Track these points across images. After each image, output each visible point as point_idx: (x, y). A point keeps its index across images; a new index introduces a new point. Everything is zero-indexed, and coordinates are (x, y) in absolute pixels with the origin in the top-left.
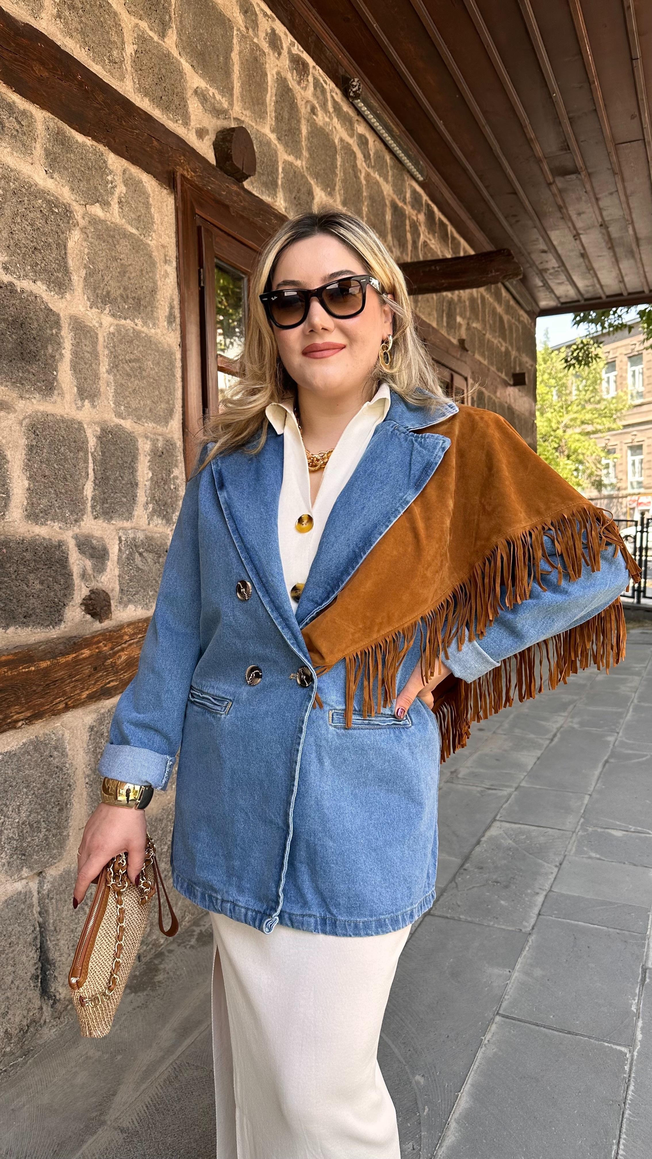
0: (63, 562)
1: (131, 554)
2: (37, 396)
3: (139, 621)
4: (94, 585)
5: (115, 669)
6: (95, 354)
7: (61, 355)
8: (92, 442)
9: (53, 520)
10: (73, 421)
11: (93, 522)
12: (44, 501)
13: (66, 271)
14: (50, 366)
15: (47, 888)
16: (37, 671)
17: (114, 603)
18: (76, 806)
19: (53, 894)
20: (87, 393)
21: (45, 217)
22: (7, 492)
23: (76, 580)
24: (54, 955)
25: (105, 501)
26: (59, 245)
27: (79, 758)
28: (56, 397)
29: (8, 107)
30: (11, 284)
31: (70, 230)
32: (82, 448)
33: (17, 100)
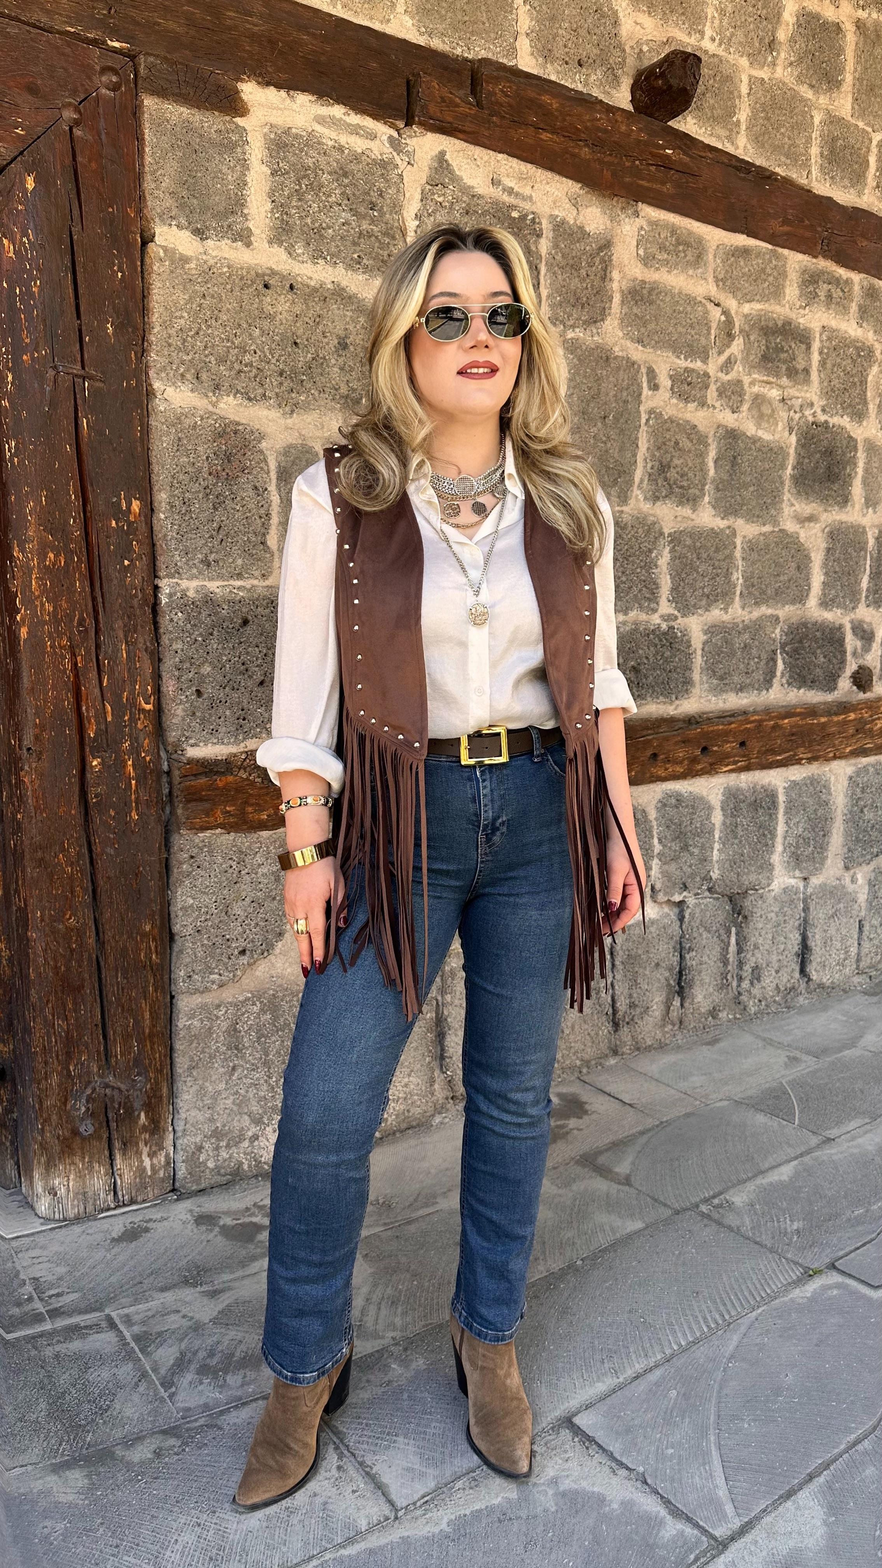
0: (841, 642)
2: (836, 508)
4: (861, 662)
5: (870, 734)
6: (881, 469)
7: (856, 473)
8: (871, 542)
9: (837, 607)
10: (859, 526)
11: (866, 609)
12: (833, 592)
13: (865, 403)
14: (847, 483)
15: (809, 890)
16: (818, 724)
17: (875, 678)
18: (835, 836)
19: (813, 897)
20: (870, 502)
21: (854, 361)
22: (809, 585)
23: (849, 657)
24: (811, 943)
25: (876, 592)
26: (861, 382)
27: (839, 799)
28: (849, 508)
29: (836, 281)
30: (826, 422)
31: (871, 366)
32: (863, 548)
33: (842, 273)
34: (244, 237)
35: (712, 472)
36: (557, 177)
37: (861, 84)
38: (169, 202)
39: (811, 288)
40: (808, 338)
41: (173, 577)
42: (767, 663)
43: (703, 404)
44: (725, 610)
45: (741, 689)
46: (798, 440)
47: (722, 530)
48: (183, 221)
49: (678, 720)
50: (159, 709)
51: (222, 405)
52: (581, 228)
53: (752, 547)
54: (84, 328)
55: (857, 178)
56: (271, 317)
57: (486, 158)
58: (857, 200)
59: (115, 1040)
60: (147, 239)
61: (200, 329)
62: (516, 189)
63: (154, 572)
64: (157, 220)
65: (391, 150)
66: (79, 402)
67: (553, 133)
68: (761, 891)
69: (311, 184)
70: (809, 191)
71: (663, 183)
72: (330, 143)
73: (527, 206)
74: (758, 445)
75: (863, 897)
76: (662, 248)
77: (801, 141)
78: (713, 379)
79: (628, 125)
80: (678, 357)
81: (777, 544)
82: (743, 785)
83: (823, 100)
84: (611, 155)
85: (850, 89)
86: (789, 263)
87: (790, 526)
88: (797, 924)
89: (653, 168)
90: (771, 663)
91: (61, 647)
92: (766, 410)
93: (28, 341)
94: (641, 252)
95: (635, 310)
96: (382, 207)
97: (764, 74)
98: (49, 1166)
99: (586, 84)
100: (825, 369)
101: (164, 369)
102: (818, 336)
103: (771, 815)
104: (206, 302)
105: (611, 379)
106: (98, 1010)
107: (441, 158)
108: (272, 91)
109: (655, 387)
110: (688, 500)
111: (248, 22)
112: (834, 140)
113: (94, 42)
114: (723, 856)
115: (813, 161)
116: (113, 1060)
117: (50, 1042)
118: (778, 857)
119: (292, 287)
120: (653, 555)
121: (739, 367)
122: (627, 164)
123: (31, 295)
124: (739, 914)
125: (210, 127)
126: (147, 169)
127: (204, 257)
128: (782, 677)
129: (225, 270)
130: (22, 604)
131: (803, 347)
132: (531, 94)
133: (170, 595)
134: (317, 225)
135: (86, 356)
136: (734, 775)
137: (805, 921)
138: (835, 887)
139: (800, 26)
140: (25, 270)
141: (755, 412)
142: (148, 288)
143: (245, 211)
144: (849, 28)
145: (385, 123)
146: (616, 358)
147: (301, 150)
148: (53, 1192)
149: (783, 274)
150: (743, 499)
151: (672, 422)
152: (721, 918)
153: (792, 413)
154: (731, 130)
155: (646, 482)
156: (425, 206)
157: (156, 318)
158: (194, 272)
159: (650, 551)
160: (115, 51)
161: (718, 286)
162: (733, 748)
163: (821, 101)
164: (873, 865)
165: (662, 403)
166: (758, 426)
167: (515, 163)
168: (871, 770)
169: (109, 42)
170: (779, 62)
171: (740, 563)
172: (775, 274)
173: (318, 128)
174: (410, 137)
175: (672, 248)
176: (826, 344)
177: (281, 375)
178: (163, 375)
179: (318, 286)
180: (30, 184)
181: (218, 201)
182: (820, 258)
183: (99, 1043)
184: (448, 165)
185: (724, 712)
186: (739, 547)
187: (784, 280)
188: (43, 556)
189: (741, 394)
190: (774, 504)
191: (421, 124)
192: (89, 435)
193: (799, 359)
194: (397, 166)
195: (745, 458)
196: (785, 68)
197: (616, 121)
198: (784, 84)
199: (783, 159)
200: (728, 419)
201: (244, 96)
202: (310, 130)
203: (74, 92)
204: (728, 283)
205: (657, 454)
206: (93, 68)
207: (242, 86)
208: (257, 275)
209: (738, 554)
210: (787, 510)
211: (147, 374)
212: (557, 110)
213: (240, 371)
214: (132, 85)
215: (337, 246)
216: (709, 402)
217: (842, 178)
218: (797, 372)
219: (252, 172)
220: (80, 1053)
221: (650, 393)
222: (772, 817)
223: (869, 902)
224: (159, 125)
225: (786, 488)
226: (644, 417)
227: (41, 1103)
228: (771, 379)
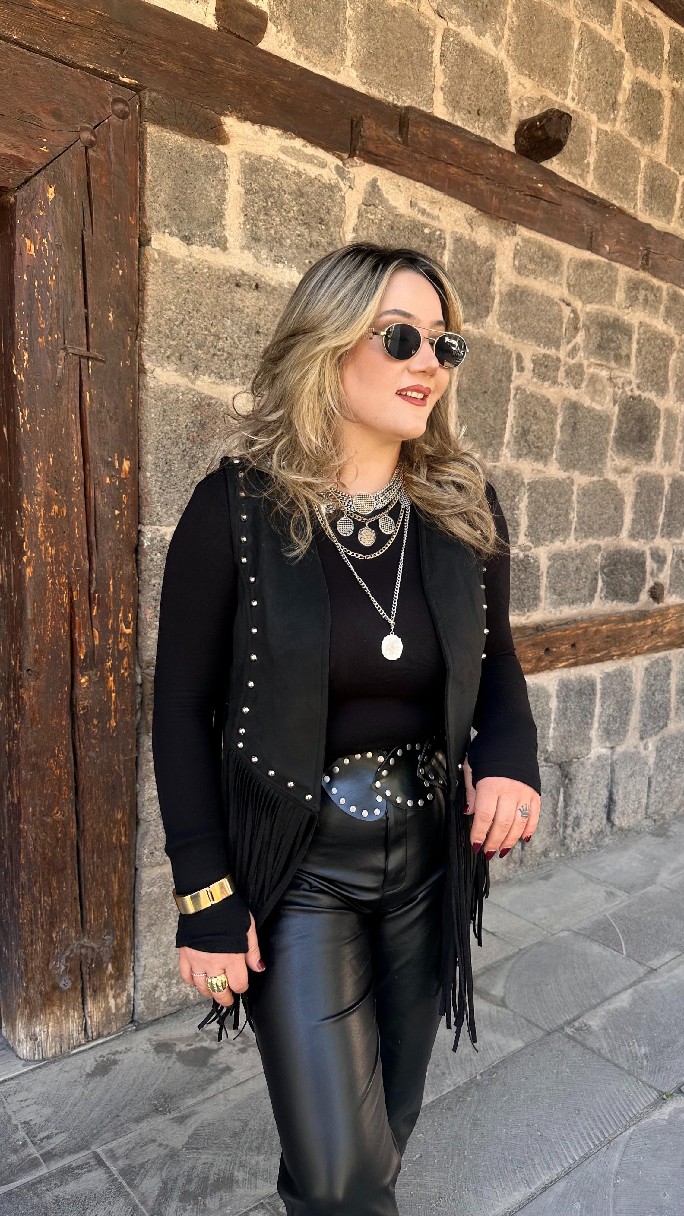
0: (643, 564)
1: (678, 561)
2: (644, 462)
3: (678, 605)
4: (656, 579)
5: (661, 635)
6: (675, 432)
7: (659, 435)
8: (667, 488)
9: (642, 538)
10: (659, 476)
11: (660, 539)
12: (639, 526)
13: (667, 382)
14: (652, 443)
15: (615, 757)
16: (626, 629)
17: (665, 592)
18: (634, 714)
19: (618, 762)
20: (668, 457)
21: (661, 349)
22: (622, 522)
23: (648, 576)
24: (615, 797)
25: (669, 526)
26: (665, 365)
27: (638, 685)
28: (653, 462)
29: (651, 288)
30: (640, 396)
31: (671, 354)
32: (661, 493)
33: (655, 282)
34: (221, 244)
35: (559, 436)
36: (459, 203)
37: (673, 139)
38: (164, 213)
39: (634, 293)
40: (630, 331)
41: (155, 525)
42: (592, 582)
43: (555, 382)
44: (564, 541)
45: (573, 602)
46: (620, 410)
47: (564, 480)
48: (175, 230)
49: (529, 628)
50: (137, 632)
51: (199, 382)
52: (474, 243)
53: (585, 492)
54: (90, 316)
55: (668, 211)
56: (241, 311)
57: (407, 185)
58: (667, 226)
59: (90, 908)
60: (144, 242)
61: (184, 319)
62: (428, 210)
63: (138, 519)
64: (154, 228)
65: (337, 176)
66: (84, 378)
67: (458, 168)
68: (582, 759)
69: (276, 202)
70: (635, 219)
71: (535, 209)
72: (291, 169)
73: (435, 224)
74: (591, 414)
75: (651, 761)
76: (531, 260)
77: (631, 180)
78: (562, 363)
79: (512, 164)
80: (539, 346)
81: (602, 490)
82: (572, 677)
83: (647, 149)
84: (499, 186)
85: (666, 141)
86: (620, 273)
87: (611, 476)
88: (606, 783)
89: (528, 198)
90: (594, 582)
91: (60, 584)
92: (599, 387)
93: (43, 326)
94: (517, 263)
95: (510, 309)
96: (328, 222)
97: (607, 127)
98: (32, 1017)
99: (483, 130)
100: (641, 355)
101: (154, 352)
102: (636, 329)
103: (591, 700)
104: (191, 297)
105: (491, 363)
106: (77, 886)
107: (373, 185)
108: (247, 126)
109: (521, 369)
110: (542, 457)
111: (231, 67)
112: (654, 180)
113: (108, 77)
114: (557, 734)
115: (638, 195)
116: (88, 925)
117: (36, 915)
118: (594, 733)
119: (257, 286)
120: (517, 500)
121: (581, 354)
122: (511, 194)
123: (48, 288)
124: (566, 777)
125: (198, 152)
126: (147, 185)
127: (190, 260)
128: (601, 592)
129: (206, 270)
130: (29, 546)
131: (627, 338)
132: (443, 136)
133: (152, 540)
134: (278, 236)
135: (91, 340)
136: (566, 670)
137: (612, 781)
138: (633, 754)
139: (633, 91)
140: (43, 267)
141: (590, 388)
142: (144, 285)
143: (223, 223)
144: (666, 94)
145: (333, 154)
146: (495, 346)
147: (269, 174)
148: (34, 1038)
149: (615, 282)
150: (579, 456)
151: (533, 396)
152: (553, 782)
153: (616, 389)
154: (583, 170)
155: (512, 443)
156: (360, 222)
157: (149, 310)
158: (180, 272)
159: (514, 497)
160: (125, 85)
161: (569, 290)
162: (566, 649)
163: (645, 150)
164: (660, 735)
165: (526, 382)
166: (593, 400)
167: (429, 190)
168: (661, 662)
169: (121, 78)
170: (619, 119)
171: (575, 505)
172: (610, 282)
173: (282, 157)
174: (352, 166)
175: (538, 260)
176: (643, 336)
177: (246, 357)
178: (153, 357)
179: (277, 286)
180: (51, 194)
181: (202, 214)
182: (641, 270)
183: (77, 912)
184: (379, 190)
185: (561, 620)
186: (575, 493)
187: (615, 287)
188: (48, 507)
189: (582, 374)
190: (600, 459)
191: (360, 157)
192: (91, 406)
193: (624, 348)
194: (340, 190)
195: (583, 424)
196: (622, 123)
197: (504, 160)
198: (621, 136)
199: (618, 194)
200: (572, 394)
201: (226, 129)
202: (276, 158)
203: (90, 119)
204: (577, 289)
205: (521, 422)
206: (106, 100)
207: (223, 119)
208: (231, 275)
209: (574, 498)
210: (609, 464)
211: (140, 356)
212: (462, 150)
213: (214, 355)
214: (137, 114)
215: (293, 253)
216: (559, 380)
217: (658, 209)
218: (621, 358)
219: (230, 190)
220: (61, 922)
221: (518, 374)
222: (592, 701)
223: (656, 764)
224: (159, 149)
225: (610, 447)
226: (513, 392)
227: (26, 965)
228: (603, 363)
